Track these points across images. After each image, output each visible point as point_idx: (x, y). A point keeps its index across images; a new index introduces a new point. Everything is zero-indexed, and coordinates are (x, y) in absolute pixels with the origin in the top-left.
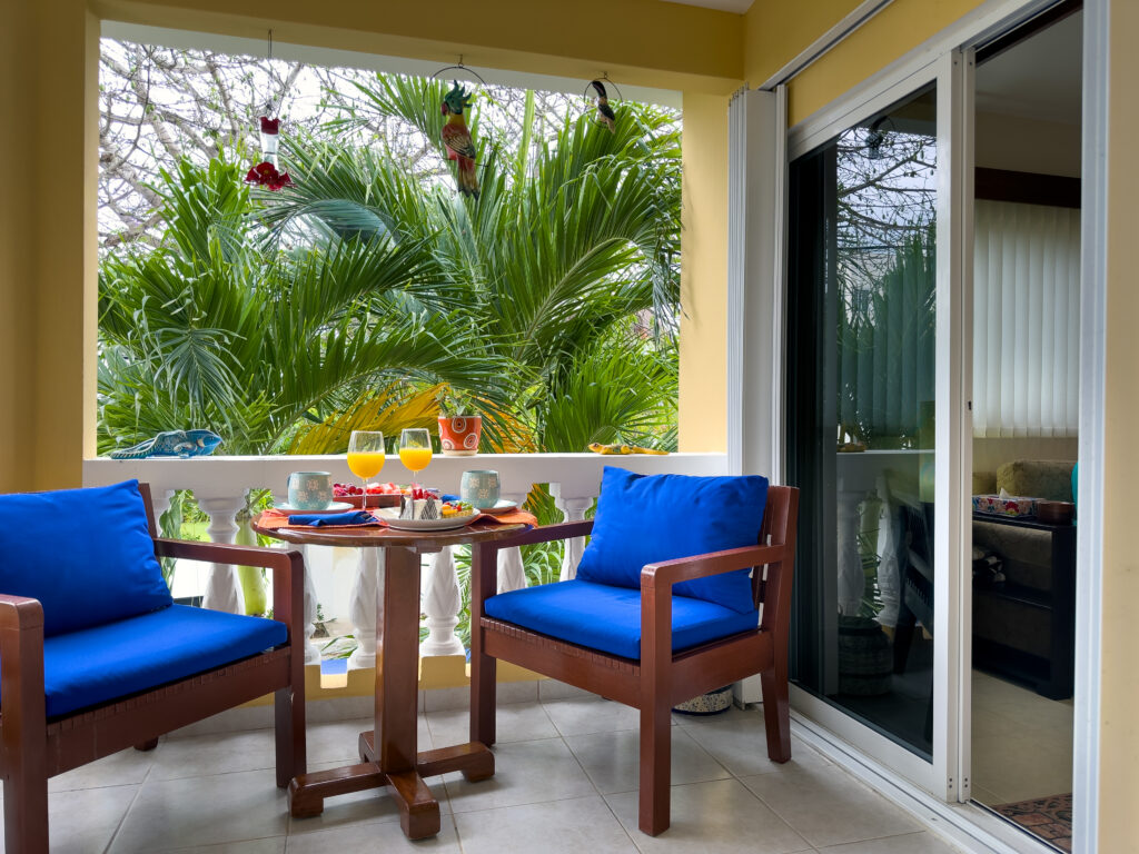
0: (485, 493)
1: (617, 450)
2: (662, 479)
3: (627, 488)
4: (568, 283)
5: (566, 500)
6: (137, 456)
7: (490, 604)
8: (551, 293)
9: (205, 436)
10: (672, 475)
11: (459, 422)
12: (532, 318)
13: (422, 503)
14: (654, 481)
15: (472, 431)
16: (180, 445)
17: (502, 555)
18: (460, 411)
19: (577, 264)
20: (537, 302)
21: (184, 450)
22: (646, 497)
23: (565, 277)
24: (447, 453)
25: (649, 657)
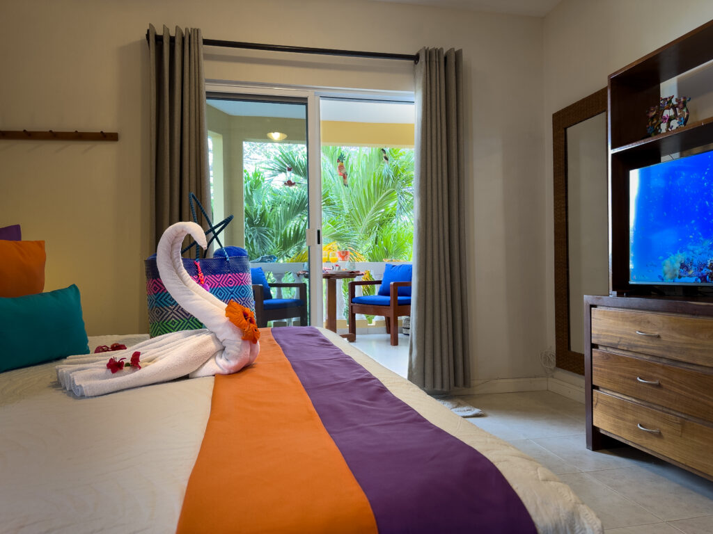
0: (352, 267)
3: (391, 269)
4: (378, 205)
5: (375, 275)
7: (353, 300)
8: (372, 209)
9: (273, 257)
11: (343, 252)
12: (365, 217)
13: (337, 267)
15: (347, 255)
16: (267, 259)
17: (357, 287)
18: (343, 249)
19: (380, 199)
20: (367, 212)
21: (269, 261)
22: (396, 270)
23: (377, 202)
24: (340, 262)
25: (392, 304)
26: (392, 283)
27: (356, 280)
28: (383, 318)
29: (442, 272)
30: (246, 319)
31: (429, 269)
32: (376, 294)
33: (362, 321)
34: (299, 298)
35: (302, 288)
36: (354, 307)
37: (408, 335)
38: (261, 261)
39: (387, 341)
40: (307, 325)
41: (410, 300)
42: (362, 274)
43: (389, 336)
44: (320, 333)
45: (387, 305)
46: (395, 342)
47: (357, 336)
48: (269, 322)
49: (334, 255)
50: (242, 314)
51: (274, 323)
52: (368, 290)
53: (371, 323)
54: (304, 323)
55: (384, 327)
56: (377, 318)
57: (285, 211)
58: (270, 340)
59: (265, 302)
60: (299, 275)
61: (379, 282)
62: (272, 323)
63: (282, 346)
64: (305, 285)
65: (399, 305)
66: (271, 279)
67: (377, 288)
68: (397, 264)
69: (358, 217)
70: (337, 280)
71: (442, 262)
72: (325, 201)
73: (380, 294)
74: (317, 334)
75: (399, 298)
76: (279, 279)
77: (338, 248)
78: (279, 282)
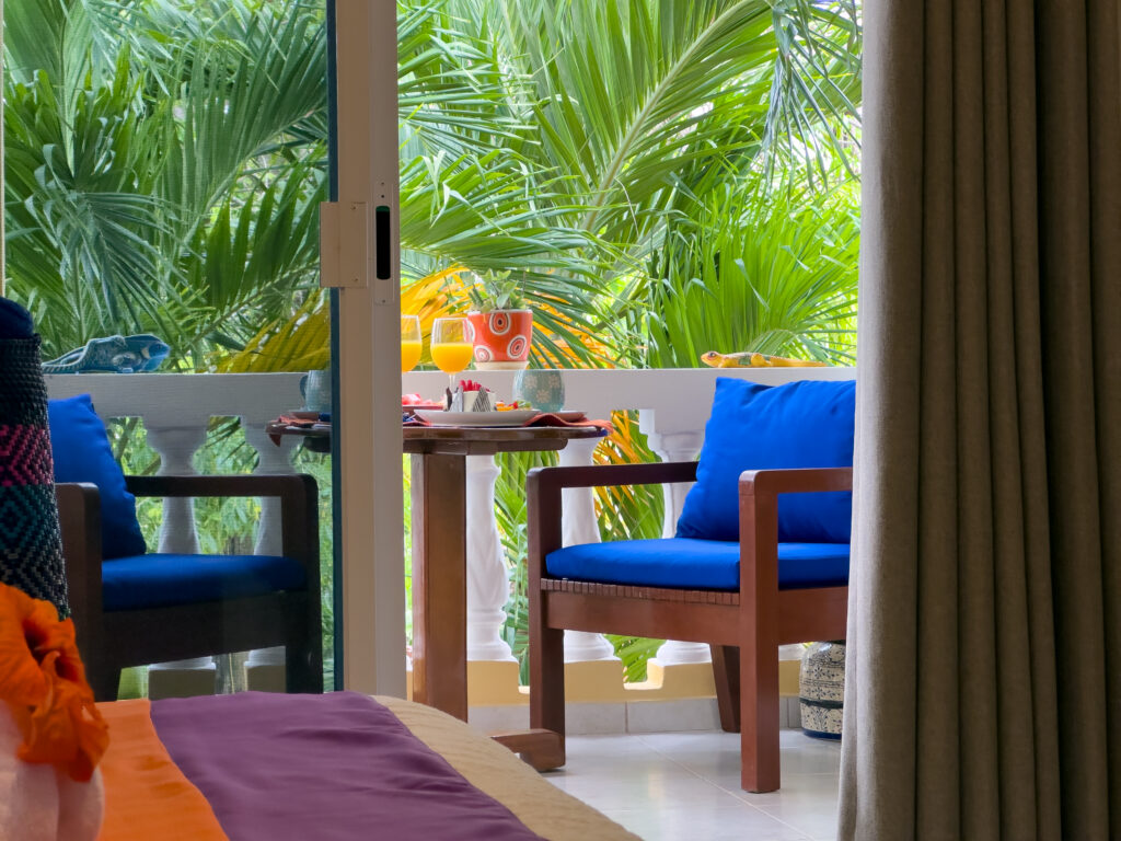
0: (545, 396)
1: (745, 361)
2: (792, 389)
3: (745, 402)
4: (679, 81)
5: (664, 436)
6: (62, 371)
7: (552, 560)
8: (649, 100)
9: (150, 343)
10: (806, 382)
11: (500, 320)
12: (615, 143)
13: (472, 395)
14: (781, 392)
15: (519, 332)
16: (119, 356)
17: (569, 496)
18: (502, 302)
19: (694, 46)
20: (624, 114)
21: (126, 362)
22: (769, 411)
23: (674, 68)
24: (483, 367)
25: (748, 583)
26: (749, 475)
27: (565, 458)
28: (704, 651)
29: (1006, 418)
30: (39, 657)
31: (939, 405)
32: (668, 530)
33: (595, 667)
34: (279, 553)
35: (295, 497)
36: (553, 599)
37: (838, 737)
38: (88, 366)
39: (722, 766)
40: (317, 688)
41: (844, 563)
42: (599, 432)
43: (733, 742)
44: (398, 726)
45: (723, 584)
46: (764, 774)
47: (572, 745)
48: (126, 673)
49: (452, 332)
50: (20, 633)
51: (153, 674)
52: (630, 511)
53: (640, 675)
54: (302, 676)
55: (706, 700)
56: (668, 653)
57: (213, 115)
58: (150, 763)
59: (113, 569)
60: (277, 435)
61: (680, 472)
62: (140, 675)
63: (211, 792)
64: (309, 483)
65: (785, 585)
66: (137, 455)
67: (672, 499)
68: (776, 378)
69: (580, 140)
70: (472, 462)
71: (1004, 370)
72: (416, 69)
73: (687, 530)
74: (382, 730)
75: (786, 550)
76: (180, 454)
77: (476, 297)
78: (177, 472)
